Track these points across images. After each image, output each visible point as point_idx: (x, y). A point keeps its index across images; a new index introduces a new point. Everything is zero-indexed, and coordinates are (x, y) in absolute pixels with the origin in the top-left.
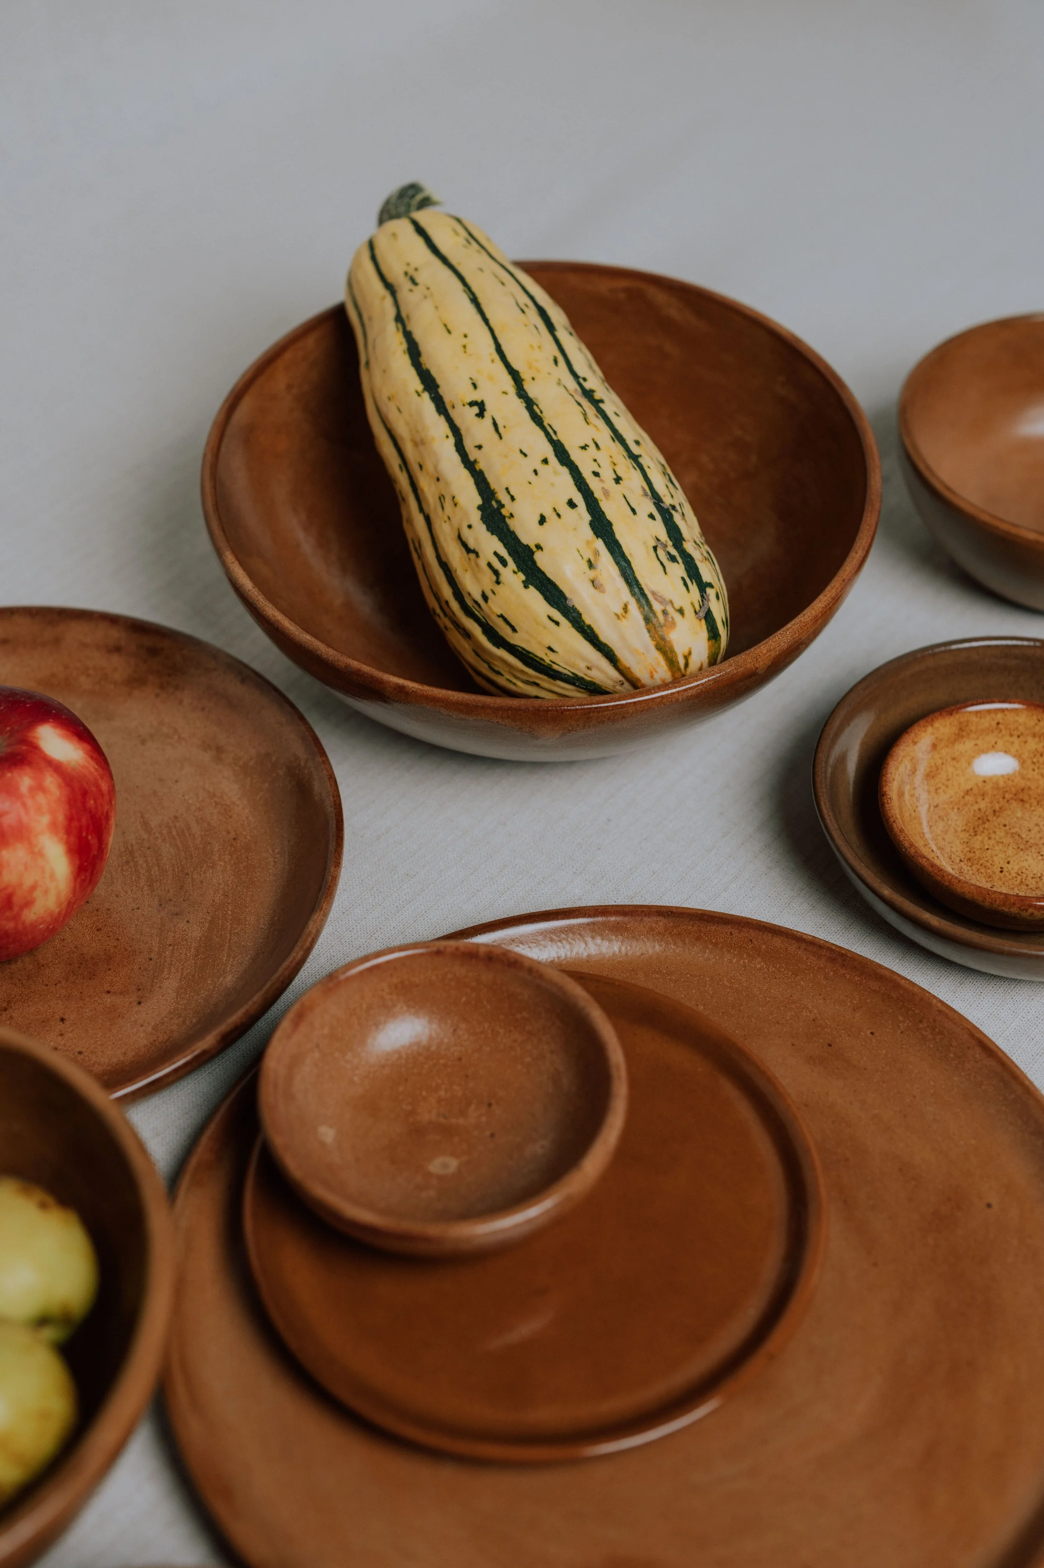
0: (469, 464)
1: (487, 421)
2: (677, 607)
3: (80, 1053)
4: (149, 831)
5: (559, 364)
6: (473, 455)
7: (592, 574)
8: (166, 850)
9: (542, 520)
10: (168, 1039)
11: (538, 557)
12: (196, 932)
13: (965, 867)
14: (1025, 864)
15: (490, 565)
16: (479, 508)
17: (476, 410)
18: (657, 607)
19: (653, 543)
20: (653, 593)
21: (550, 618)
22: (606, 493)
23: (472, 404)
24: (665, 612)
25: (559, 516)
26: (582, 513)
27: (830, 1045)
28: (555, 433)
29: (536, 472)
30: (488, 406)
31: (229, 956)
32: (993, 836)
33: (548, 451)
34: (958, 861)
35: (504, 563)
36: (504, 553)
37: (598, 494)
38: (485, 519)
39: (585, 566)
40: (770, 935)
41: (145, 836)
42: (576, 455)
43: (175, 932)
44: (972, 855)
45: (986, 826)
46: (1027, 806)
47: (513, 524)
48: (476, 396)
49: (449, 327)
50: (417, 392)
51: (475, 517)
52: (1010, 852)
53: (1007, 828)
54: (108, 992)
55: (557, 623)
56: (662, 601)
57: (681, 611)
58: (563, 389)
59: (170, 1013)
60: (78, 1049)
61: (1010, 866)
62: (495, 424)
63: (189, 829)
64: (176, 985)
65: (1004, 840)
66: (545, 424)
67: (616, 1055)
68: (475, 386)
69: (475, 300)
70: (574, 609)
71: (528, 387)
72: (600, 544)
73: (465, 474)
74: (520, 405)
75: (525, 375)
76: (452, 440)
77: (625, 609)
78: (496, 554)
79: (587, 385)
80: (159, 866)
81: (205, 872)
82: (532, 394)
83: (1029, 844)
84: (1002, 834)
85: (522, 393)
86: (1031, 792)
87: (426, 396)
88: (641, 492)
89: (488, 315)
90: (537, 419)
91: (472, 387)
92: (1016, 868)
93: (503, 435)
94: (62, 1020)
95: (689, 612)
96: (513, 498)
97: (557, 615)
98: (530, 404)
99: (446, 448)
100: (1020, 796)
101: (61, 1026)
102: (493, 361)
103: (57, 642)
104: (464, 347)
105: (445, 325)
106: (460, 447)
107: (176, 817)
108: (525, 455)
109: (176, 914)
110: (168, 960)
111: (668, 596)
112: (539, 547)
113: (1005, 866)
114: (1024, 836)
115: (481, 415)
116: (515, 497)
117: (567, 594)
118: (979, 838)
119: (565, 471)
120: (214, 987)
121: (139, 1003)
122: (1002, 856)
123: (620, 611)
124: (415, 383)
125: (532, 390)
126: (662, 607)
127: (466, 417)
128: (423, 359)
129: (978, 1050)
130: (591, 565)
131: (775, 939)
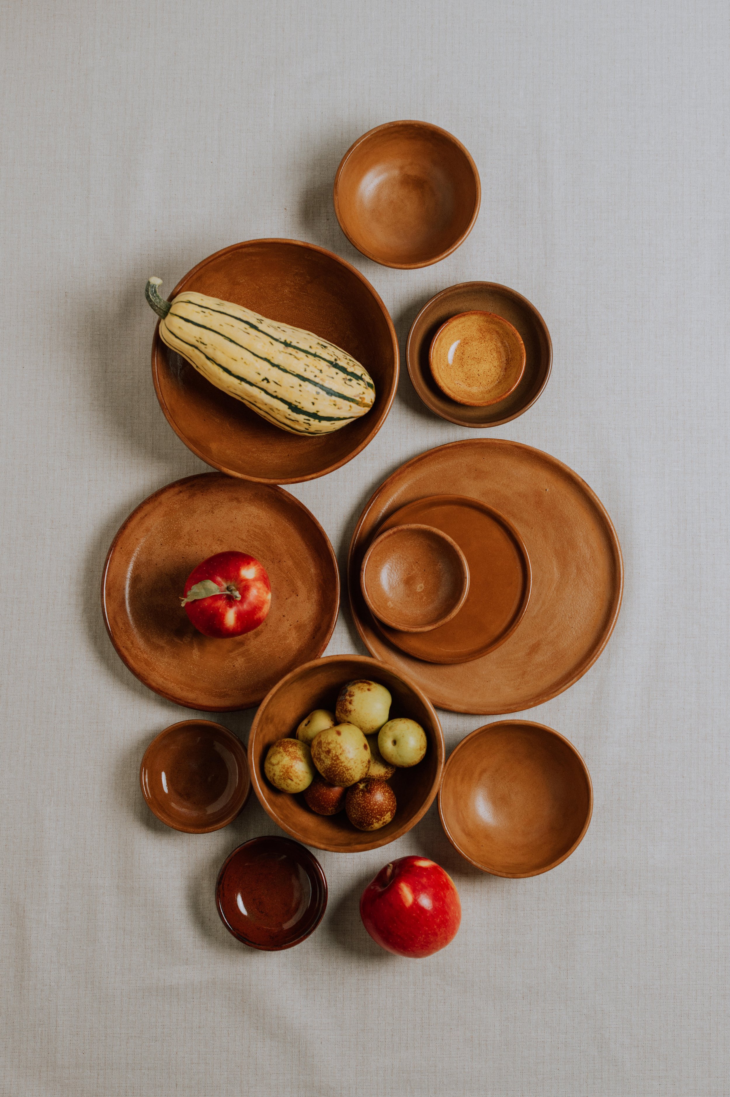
0: (276, 397)
1: (272, 383)
2: (362, 393)
3: (297, 621)
4: (246, 541)
5: (273, 343)
6: (275, 394)
7: (337, 407)
8: (256, 543)
9: (313, 404)
10: (315, 600)
11: (319, 414)
12: (290, 563)
13: (468, 381)
14: (483, 368)
15: (304, 423)
16: (289, 408)
17: (265, 381)
18: (358, 399)
19: (343, 382)
20: (355, 396)
21: (332, 424)
22: (322, 380)
23: (263, 380)
24: (360, 398)
25: (317, 399)
26: (323, 393)
27: (476, 470)
28: (294, 372)
29: (300, 391)
30: (268, 378)
31: (305, 563)
32: (468, 364)
33: (297, 381)
34: (465, 381)
35: (309, 420)
36: (307, 418)
37: (321, 383)
38: (293, 411)
39: (334, 406)
40: (440, 452)
41: (247, 544)
42: (306, 375)
43: (285, 567)
44: (467, 375)
45: (464, 361)
46: (469, 344)
47: (305, 409)
48: (262, 377)
49: (235, 359)
50: (239, 384)
51: (289, 412)
52: (477, 366)
53: (470, 357)
54: (287, 599)
55: (334, 423)
56: (358, 396)
57: (364, 393)
58: (282, 353)
59: (308, 592)
60: (296, 621)
61: (480, 372)
62: (276, 383)
63: (255, 532)
64: (301, 583)
65: (472, 363)
66: (288, 371)
67: (449, 539)
68: (259, 374)
69: (231, 341)
70: (337, 418)
71: (272, 361)
72: (334, 398)
73: (275, 400)
74: (276, 369)
75: (269, 358)
76: (263, 392)
77: (350, 407)
78: (304, 419)
79: (283, 340)
80: (260, 550)
81: (274, 543)
82: (276, 363)
83: (480, 359)
84: (470, 361)
85: (273, 365)
86: (467, 339)
87: (243, 383)
88: (327, 367)
89: (241, 344)
90: (285, 371)
91: (258, 375)
92: (482, 371)
93: (281, 385)
94: (284, 616)
95: (365, 390)
96: (300, 403)
97: (333, 422)
98: (278, 366)
99: (263, 396)
100: (466, 342)
101: (285, 618)
102: (257, 361)
103: (160, 503)
104: (245, 363)
105: (233, 359)
106: (266, 392)
107: (248, 531)
108: (293, 387)
109: (280, 562)
110: (291, 577)
111: (358, 393)
112: (318, 411)
113: (478, 373)
114: (476, 357)
115: (268, 382)
116: (300, 402)
117: (333, 416)
118: (465, 367)
119: (307, 383)
120: (311, 575)
121: (297, 595)
122: (475, 369)
123: (349, 408)
124: (237, 381)
125: (276, 362)
126: (359, 397)
127: (264, 385)
128: (233, 372)
129: (516, 449)
130: (335, 405)
131: (442, 452)
